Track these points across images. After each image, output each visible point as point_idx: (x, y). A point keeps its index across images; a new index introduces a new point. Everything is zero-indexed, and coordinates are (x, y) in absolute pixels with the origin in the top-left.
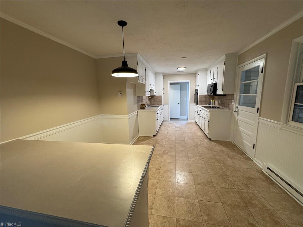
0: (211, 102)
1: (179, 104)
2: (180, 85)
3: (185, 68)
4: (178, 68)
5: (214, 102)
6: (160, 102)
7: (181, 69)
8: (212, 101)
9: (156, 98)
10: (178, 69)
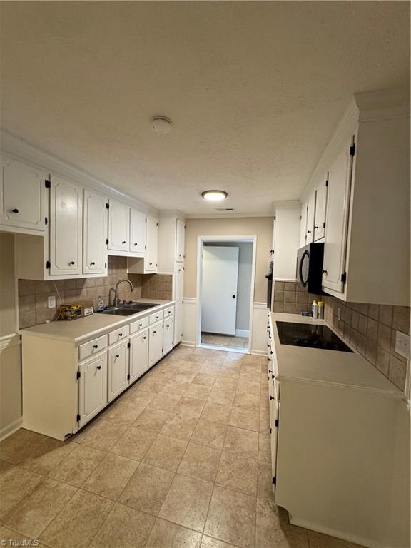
0: (311, 308)
1: (234, 297)
2: (238, 248)
3: (226, 194)
4: (203, 194)
5: (323, 308)
6: (166, 294)
7: (215, 198)
8: (314, 304)
9: (158, 281)
10: (207, 196)
